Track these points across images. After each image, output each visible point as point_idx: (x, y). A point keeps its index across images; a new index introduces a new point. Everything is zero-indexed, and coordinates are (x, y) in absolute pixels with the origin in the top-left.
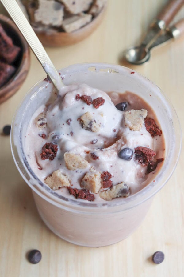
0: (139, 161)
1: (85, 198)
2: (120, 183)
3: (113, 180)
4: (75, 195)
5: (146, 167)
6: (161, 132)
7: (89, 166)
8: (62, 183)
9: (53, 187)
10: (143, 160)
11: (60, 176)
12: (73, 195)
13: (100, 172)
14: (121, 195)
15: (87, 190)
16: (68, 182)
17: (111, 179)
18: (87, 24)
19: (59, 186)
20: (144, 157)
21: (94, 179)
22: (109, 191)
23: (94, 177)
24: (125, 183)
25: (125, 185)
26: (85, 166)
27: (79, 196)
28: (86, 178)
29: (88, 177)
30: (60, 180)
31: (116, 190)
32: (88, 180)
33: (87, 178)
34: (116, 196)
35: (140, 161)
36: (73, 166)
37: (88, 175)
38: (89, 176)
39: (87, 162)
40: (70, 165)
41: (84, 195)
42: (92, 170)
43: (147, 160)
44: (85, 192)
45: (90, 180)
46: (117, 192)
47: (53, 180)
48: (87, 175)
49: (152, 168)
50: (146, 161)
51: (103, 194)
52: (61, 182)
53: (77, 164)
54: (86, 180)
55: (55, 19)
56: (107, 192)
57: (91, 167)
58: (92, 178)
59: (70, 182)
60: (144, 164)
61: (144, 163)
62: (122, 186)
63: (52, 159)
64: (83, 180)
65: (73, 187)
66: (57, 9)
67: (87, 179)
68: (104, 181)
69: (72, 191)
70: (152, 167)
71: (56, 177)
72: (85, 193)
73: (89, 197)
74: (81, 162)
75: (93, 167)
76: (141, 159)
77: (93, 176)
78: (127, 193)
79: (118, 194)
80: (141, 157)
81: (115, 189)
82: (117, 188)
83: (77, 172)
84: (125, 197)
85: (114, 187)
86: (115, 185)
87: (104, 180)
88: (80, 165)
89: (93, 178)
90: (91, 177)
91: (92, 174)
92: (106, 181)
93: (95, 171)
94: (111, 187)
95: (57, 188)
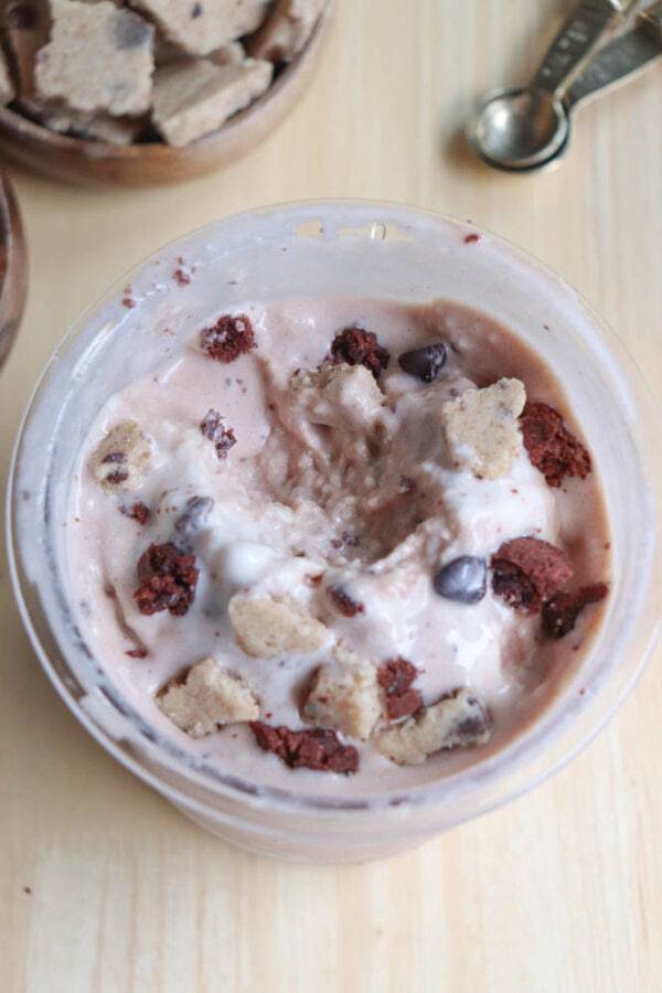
0: (508, 597)
1: (325, 763)
2: (451, 695)
3: (425, 686)
4: (283, 751)
5: (537, 617)
6: (587, 458)
7: (328, 638)
8: (230, 710)
9: (195, 724)
10: (522, 594)
11: (220, 686)
12: (277, 751)
13: (372, 663)
14: (457, 740)
15: (328, 734)
16: (252, 701)
17: (418, 684)
18: (256, 100)
19: (216, 721)
20: (527, 584)
21: (356, 693)
22: (412, 728)
23: (353, 689)
24: (470, 693)
25: (471, 702)
26: (313, 644)
27: (302, 760)
28: (324, 694)
29: (332, 688)
30: (218, 698)
31: (438, 723)
32: (330, 701)
33: (328, 691)
34: (439, 745)
35: (513, 598)
36: (269, 644)
37: (331, 681)
38: (334, 684)
39: (321, 627)
40: (256, 641)
41: (319, 755)
42: (342, 656)
43: (539, 596)
44: (321, 744)
45: (339, 698)
46: (443, 732)
47: (193, 700)
48: (326, 681)
49: (559, 622)
50: (535, 599)
51: (390, 741)
52: (223, 705)
53: (282, 638)
54: (323, 700)
55: (120, 88)
56: (404, 731)
57: (339, 644)
58: (345, 692)
59: (258, 702)
60: (525, 611)
61: (527, 607)
62: (461, 708)
63: (179, 609)
64: (313, 697)
65: (274, 722)
66: (129, 41)
67: (329, 695)
68: (389, 695)
69: (272, 738)
70: (560, 617)
71: (204, 689)
72: (322, 747)
73: (338, 760)
74: (295, 631)
75: (344, 644)
76: (514, 594)
77: (349, 680)
78: (482, 733)
79: (446, 738)
80: (515, 586)
81: (434, 720)
82: (440, 715)
83: (282, 664)
84: (472, 746)
85: (432, 713)
86: (434, 704)
87: (391, 690)
88: (295, 642)
89: (350, 694)
90: (342, 687)
91: (344, 676)
92: (398, 694)
93: (352, 658)
94: (419, 714)
95: (211, 727)
